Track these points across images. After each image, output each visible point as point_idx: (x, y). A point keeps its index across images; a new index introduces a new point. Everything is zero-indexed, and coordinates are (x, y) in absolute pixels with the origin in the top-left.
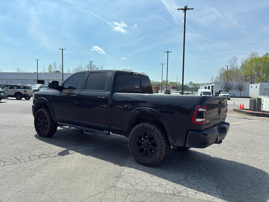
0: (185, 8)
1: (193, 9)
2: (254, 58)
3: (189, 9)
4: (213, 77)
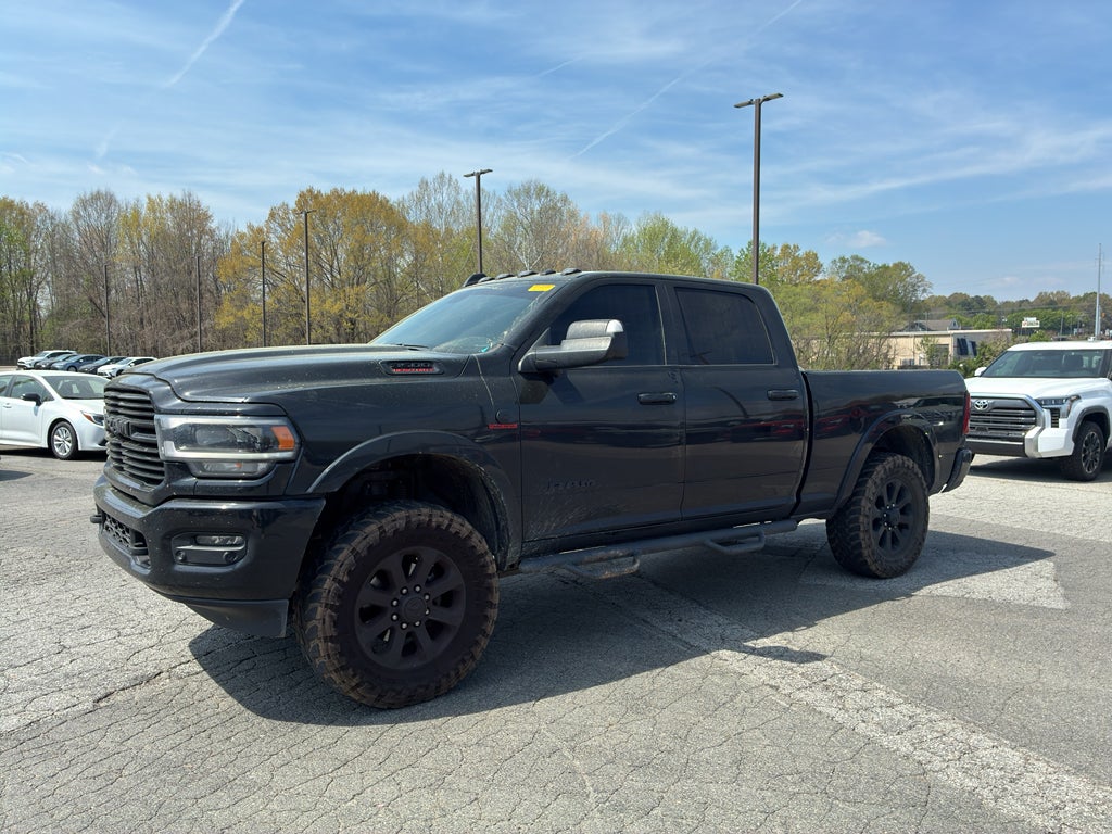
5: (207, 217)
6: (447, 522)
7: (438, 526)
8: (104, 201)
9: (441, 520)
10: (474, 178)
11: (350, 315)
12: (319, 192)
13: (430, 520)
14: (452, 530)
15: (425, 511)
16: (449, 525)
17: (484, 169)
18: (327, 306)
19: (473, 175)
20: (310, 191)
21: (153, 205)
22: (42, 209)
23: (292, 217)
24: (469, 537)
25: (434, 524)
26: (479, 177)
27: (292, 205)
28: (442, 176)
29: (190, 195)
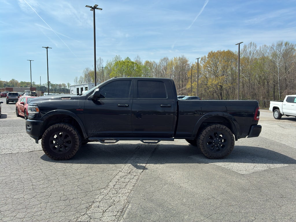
0: (94, 7)
1: (102, 9)
2: (118, 61)
3: (98, 9)
4: (77, 77)
5: (187, 61)
6: (66, 127)
7: (64, 128)
8: (166, 59)
9: (65, 127)
10: (238, 45)
11: (220, 84)
12: (214, 52)
13: (63, 127)
14: (67, 129)
15: (62, 125)
16: (67, 128)
17: (241, 42)
18: (213, 82)
19: (238, 44)
20: (212, 52)
21: (175, 59)
22: (154, 62)
23: (207, 59)
24: (71, 131)
25: (64, 127)
26: (239, 45)
27: (207, 56)
28: (251, 43)
29: (183, 56)
